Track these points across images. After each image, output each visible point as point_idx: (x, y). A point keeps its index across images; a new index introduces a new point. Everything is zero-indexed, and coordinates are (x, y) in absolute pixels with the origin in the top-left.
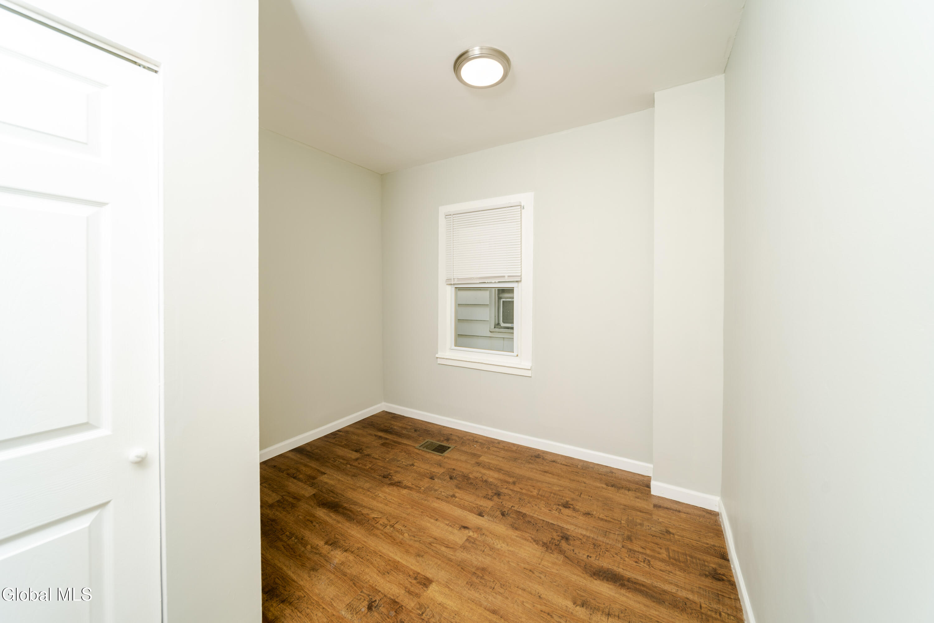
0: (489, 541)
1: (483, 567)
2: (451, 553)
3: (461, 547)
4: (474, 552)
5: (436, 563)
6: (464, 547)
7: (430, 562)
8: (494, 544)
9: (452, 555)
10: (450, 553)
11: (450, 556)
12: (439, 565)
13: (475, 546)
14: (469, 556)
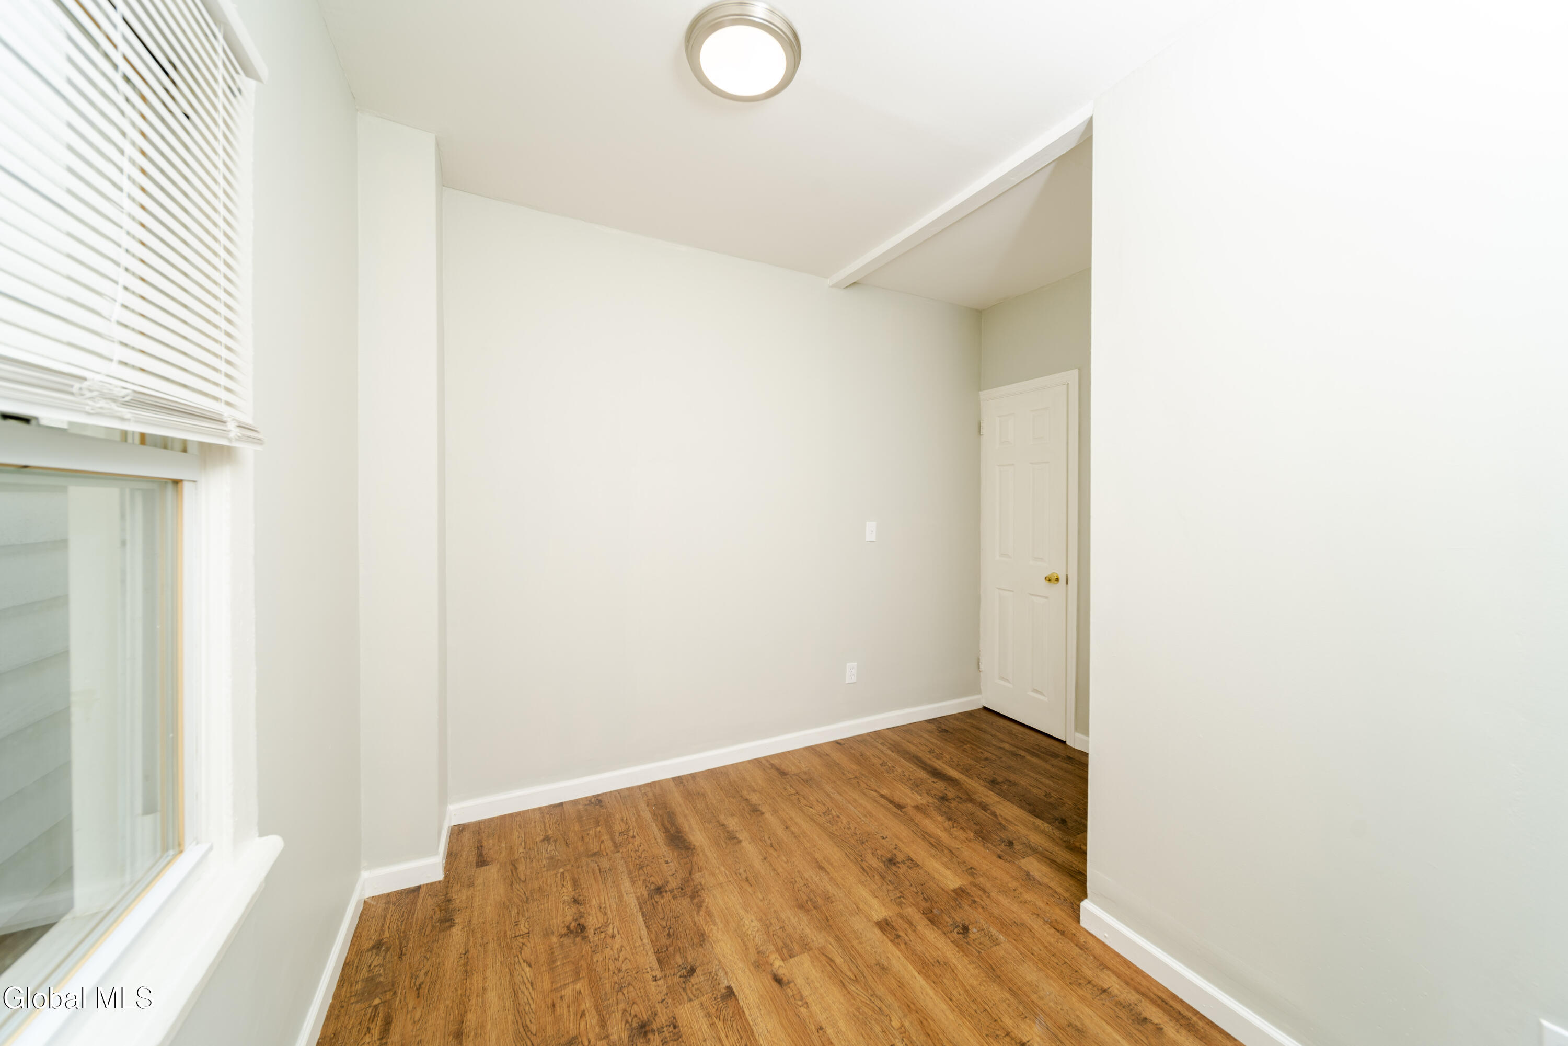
0: (761, 937)
1: (799, 910)
2: (830, 946)
3: (811, 949)
4: (796, 932)
5: (860, 943)
6: (806, 947)
7: (869, 950)
8: (758, 931)
9: (830, 944)
10: (832, 948)
11: (834, 944)
12: (857, 939)
13: (788, 942)
14: (808, 931)
